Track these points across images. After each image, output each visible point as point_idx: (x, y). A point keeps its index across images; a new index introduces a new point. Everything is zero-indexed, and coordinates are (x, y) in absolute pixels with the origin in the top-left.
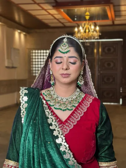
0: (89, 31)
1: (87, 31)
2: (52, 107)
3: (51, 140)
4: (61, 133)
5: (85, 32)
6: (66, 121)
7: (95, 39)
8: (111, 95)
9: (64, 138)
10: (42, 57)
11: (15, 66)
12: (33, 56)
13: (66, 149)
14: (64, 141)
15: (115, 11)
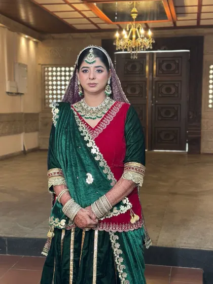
0: (137, 37)
1: (134, 36)
2: (83, 118)
3: (82, 144)
4: (91, 138)
5: (131, 38)
6: (96, 127)
7: (146, 50)
8: (172, 137)
9: (94, 142)
10: (63, 78)
11: (20, 92)
12: (48, 76)
13: (97, 151)
14: (94, 144)
15: (176, 7)
